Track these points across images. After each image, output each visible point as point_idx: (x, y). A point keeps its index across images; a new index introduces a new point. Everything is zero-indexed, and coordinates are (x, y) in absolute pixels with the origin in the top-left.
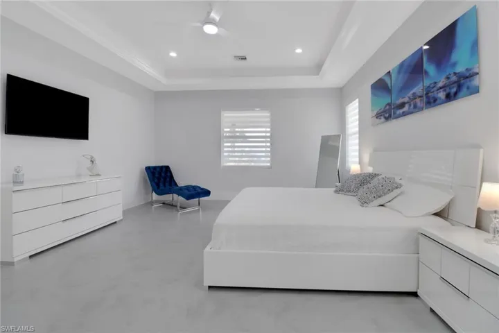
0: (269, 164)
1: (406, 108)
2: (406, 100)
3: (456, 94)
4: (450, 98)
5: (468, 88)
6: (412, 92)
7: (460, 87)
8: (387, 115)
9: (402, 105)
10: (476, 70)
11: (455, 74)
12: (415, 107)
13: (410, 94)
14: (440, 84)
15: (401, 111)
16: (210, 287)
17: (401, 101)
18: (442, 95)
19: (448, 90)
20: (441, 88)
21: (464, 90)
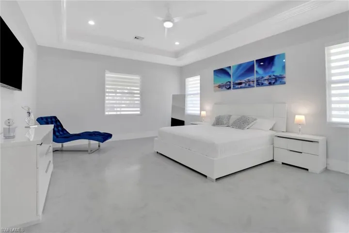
0: (139, 113)
1: (243, 85)
2: (243, 81)
3: (274, 83)
4: (270, 84)
5: (280, 82)
6: (248, 78)
7: (276, 81)
8: (228, 87)
9: (240, 84)
10: (284, 76)
11: (274, 75)
12: (249, 85)
13: (246, 79)
14: (266, 78)
15: (239, 86)
16: (216, 179)
17: (239, 81)
18: (266, 82)
19: (270, 81)
20: (266, 80)
21: (278, 82)
